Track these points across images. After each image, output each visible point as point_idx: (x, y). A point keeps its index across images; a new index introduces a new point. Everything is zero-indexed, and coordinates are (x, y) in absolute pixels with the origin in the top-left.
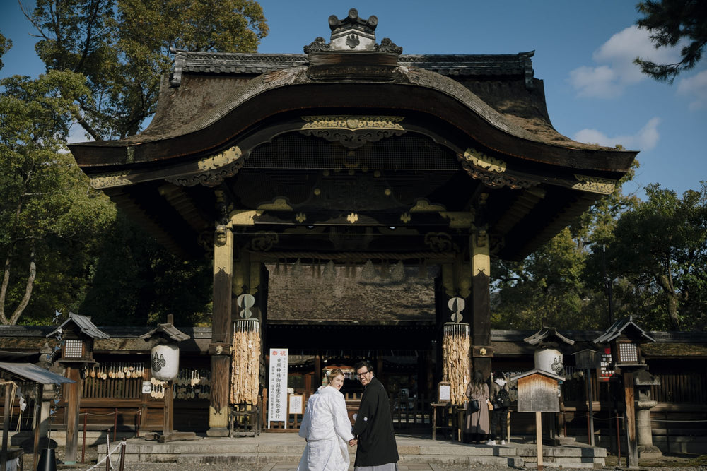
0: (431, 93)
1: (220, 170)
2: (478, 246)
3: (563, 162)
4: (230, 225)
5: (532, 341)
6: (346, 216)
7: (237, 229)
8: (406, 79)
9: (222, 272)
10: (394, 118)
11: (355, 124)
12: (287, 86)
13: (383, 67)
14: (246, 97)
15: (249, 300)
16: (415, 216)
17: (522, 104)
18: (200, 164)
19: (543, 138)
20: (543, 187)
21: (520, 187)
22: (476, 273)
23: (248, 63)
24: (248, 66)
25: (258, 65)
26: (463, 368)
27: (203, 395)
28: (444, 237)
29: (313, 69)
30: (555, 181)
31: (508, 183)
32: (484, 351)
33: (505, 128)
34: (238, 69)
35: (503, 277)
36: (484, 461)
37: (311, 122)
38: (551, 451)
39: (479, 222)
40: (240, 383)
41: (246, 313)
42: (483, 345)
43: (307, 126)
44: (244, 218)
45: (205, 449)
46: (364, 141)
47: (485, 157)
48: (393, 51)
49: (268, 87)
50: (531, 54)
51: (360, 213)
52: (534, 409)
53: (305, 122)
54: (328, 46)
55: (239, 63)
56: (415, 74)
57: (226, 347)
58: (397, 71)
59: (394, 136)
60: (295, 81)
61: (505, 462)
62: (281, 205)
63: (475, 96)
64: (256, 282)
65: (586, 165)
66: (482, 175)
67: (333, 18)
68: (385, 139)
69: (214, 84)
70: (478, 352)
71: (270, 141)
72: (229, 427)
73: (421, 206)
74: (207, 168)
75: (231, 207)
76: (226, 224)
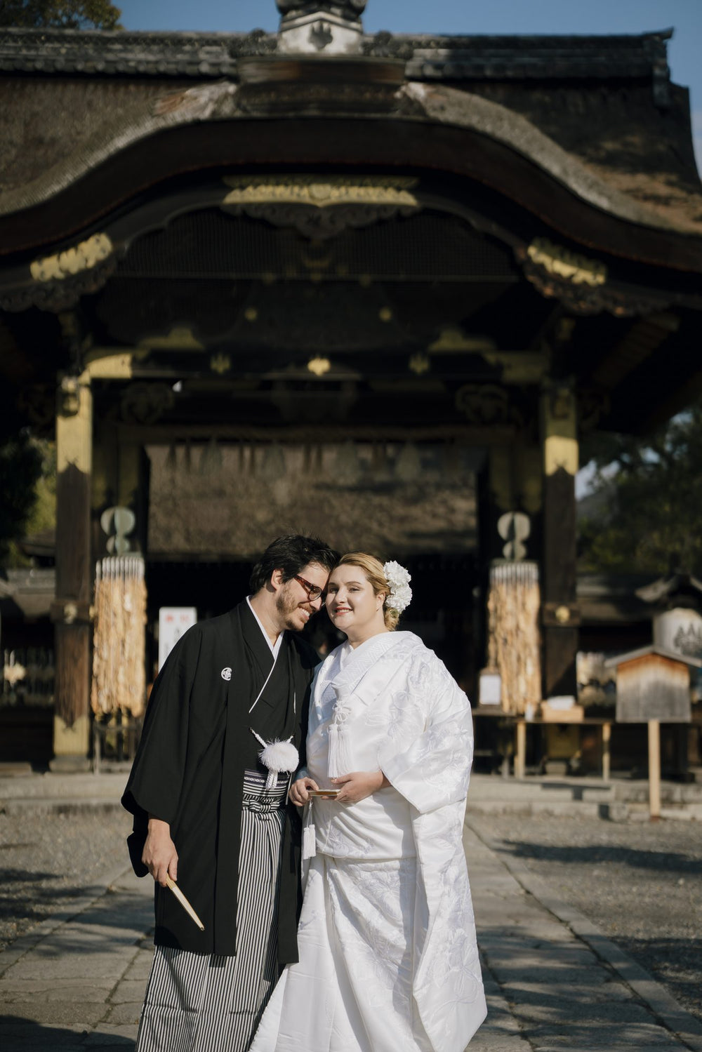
0: (467, 136)
1: (72, 280)
2: (555, 417)
4: (86, 378)
5: (649, 594)
6: (306, 362)
7: (98, 386)
8: (421, 110)
9: (72, 468)
10: (397, 182)
11: (324, 194)
12: (197, 124)
13: (379, 87)
15: (125, 519)
16: (441, 362)
18: (35, 268)
21: (631, 312)
22: (550, 468)
23: (109, 51)
24: (110, 56)
25: (130, 56)
26: (526, 645)
27: (34, 699)
28: (491, 397)
29: (247, 90)
31: (610, 305)
32: (563, 614)
33: (604, 203)
34: (90, 64)
35: (626, 458)
36: (558, 809)
37: (241, 188)
38: (678, 791)
39: (557, 374)
40: (111, 675)
42: (561, 602)
43: (235, 197)
44: (115, 366)
45: (54, 791)
46: (341, 225)
47: (567, 256)
48: (397, 56)
49: (162, 124)
50: (668, 35)
51: (333, 358)
52: (646, 714)
53: (230, 189)
54: (273, 44)
55: (91, 52)
56: (439, 100)
57: (83, 609)
58: (405, 95)
59: (398, 214)
60: (214, 113)
61: (593, 810)
62: (182, 339)
63: (548, 142)
64: (130, 483)
66: (560, 290)
68: (381, 222)
69: (45, 96)
70: (553, 615)
71: (164, 223)
72: (91, 755)
73: (450, 341)
74: (48, 276)
75: (88, 342)
76: (78, 374)
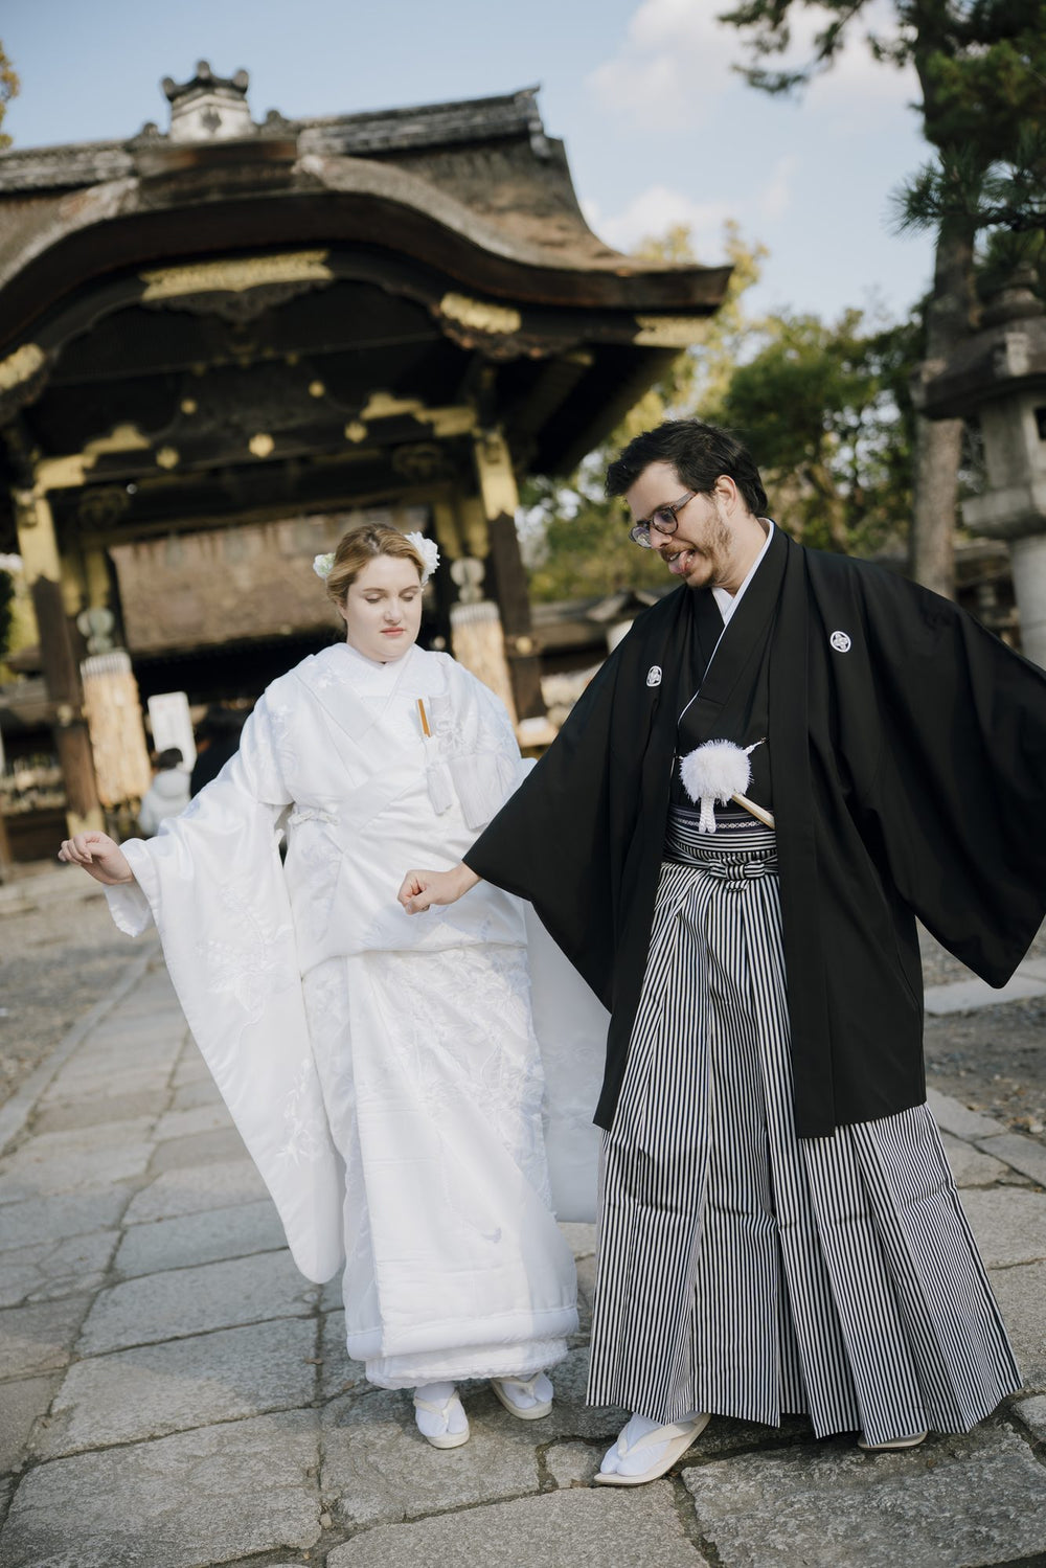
2: (489, 463)
3: (615, 299)
4: (40, 489)
6: (246, 444)
7: (55, 496)
8: (319, 182)
9: (43, 578)
10: (307, 256)
11: (239, 278)
12: (104, 223)
13: (275, 165)
14: (33, 249)
15: (102, 619)
16: (374, 426)
17: (530, 190)
19: (577, 258)
20: (588, 346)
21: (546, 353)
22: (491, 511)
25: (26, 172)
28: (426, 455)
29: (148, 184)
30: (606, 333)
31: (526, 349)
32: (524, 644)
37: (159, 282)
39: (486, 423)
40: (114, 768)
41: (96, 643)
42: (522, 635)
43: (154, 293)
44: (64, 472)
46: (261, 305)
48: (287, 132)
49: (69, 227)
50: (536, 90)
51: (275, 436)
53: (148, 285)
54: (166, 135)
56: (336, 170)
57: (77, 709)
58: (300, 169)
59: (314, 289)
60: (119, 210)
62: (126, 439)
64: (100, 586)
65: (654, 298)
66: (477, 341)
67: (167, 82)
68: (297, 299)
70: (516, 646)
71: (89, 326)
73: (381, 406)
76: (31, 486)
